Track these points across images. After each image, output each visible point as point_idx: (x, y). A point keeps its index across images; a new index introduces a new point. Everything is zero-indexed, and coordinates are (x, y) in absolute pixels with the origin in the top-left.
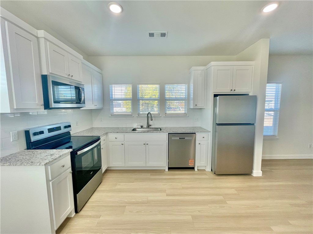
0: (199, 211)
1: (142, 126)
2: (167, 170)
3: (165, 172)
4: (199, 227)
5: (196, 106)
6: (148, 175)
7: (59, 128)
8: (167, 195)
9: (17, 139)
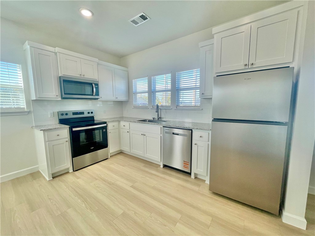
0: (135, 213)
1: (154, 118)
2: (162, 166)
3: (159, 168)
4: (115, 224)
5: (203, 95)
6: (141, 165)
7: (83, 113)
8: (132, 187)
9: (53, 116)
